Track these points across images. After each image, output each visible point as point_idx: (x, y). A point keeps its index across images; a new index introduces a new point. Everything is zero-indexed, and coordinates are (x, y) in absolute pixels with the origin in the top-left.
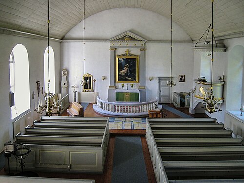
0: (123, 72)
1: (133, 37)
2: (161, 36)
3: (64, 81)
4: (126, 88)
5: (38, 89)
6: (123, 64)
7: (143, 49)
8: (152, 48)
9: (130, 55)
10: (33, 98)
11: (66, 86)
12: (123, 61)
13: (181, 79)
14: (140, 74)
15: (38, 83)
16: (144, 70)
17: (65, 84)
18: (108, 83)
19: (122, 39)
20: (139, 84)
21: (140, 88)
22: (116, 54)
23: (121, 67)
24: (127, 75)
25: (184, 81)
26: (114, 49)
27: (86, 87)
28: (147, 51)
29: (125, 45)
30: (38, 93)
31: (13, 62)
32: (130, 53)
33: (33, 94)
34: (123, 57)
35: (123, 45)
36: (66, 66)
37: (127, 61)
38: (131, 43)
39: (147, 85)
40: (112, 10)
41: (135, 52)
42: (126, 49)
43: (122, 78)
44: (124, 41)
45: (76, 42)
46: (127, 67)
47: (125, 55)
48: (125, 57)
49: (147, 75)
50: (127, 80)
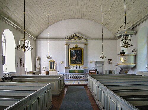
0: (74, 58)
1: (80, 36)
2: (97, 36)
3: (37, 64)
4: (76, 67)
5: (21, 62)
6: (74, 54)
7: (86, 44)
8: (91, 43)
9: (78, 48)
10: (18, 67)
11: (39, 67)
12: (73, 51)
13: (109, 62)
14: (84, 60)
15: (21, 59)
16: (87, 57)
17: (38, 66)
18: (65, 66)
19: (73, 38)
20: (84, 66)
21: (85, 68)
22: (69, 47)
23: (72, 55)
24: (76, 60)
25: (111, 63)
26: (68, 45)
27: (51, 68)
28: (88, 45)
29: (75, 41)
30: (21, 65)
31: (5, 43)
32: (78, 46)
33: (18, 64)
34: (73, 49)
35: (73, 41)
36: (38, 55)
37: (76, 51)
38: (78, 40)
39: (89, 66)
40: (66, 20)
41: (81, 46)
42: (75, 44)
43: (73, 62)
44: (74, 39)
45: (44, 40)
46: (76, 55)
47: (74, 48)
48: (75, 49)
49: (88, 60)
50: (76, 63)
